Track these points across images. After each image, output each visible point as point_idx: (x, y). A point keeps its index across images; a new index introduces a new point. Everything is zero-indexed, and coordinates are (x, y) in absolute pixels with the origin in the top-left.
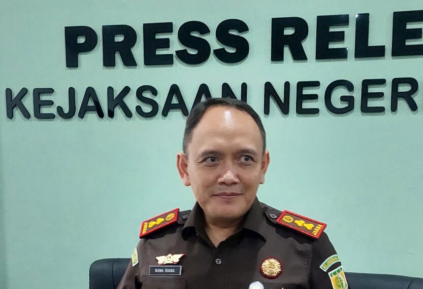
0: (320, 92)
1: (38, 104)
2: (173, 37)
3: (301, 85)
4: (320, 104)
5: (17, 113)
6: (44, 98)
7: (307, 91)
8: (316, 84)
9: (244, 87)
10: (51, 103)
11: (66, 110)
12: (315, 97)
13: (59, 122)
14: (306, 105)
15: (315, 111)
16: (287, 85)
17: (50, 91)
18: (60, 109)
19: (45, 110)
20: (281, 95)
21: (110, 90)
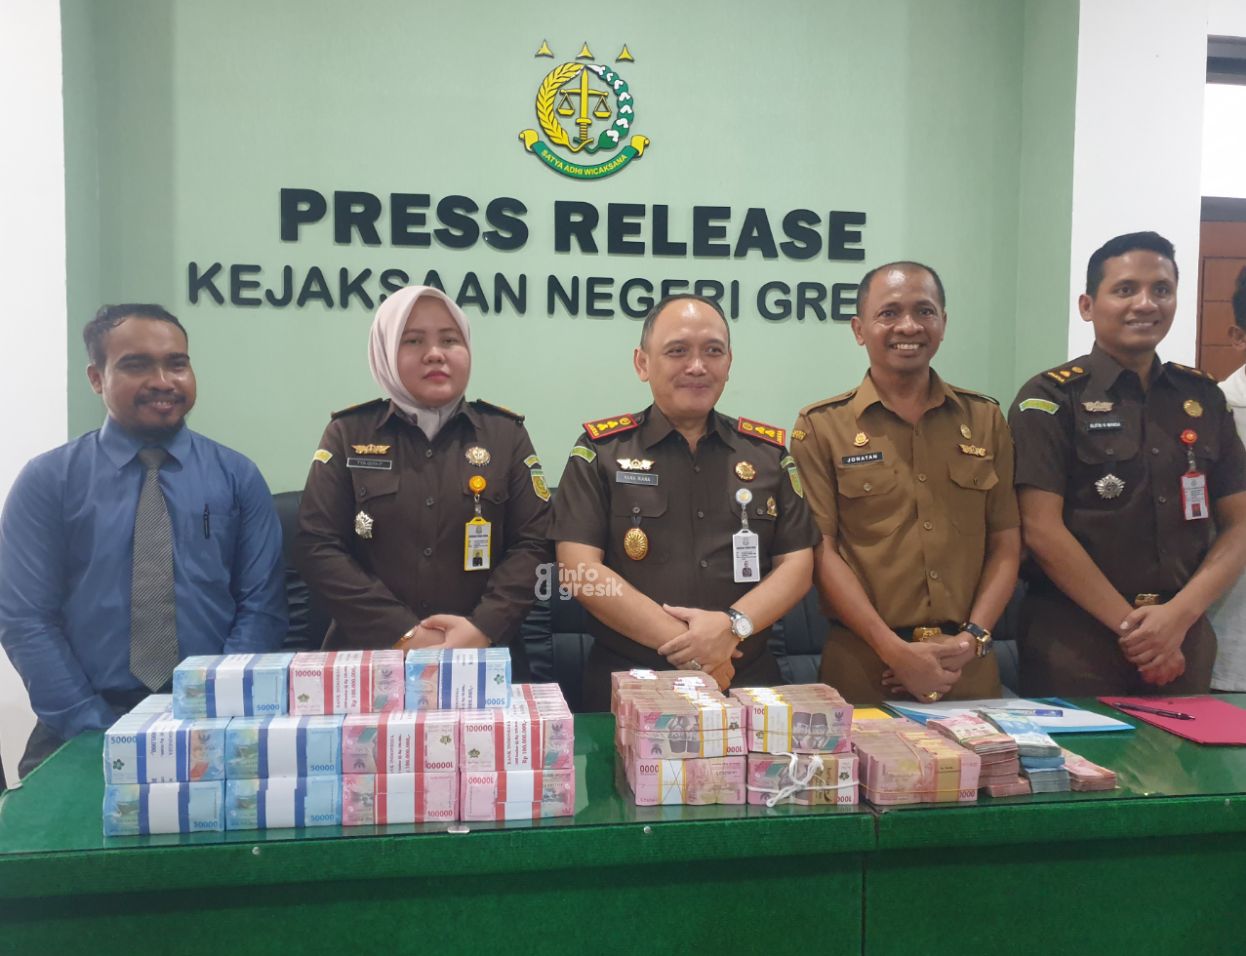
0: (615, 290)
1: (237, 285)
2: (431, 213)
3: (592, 282)
4: (614, 304)
5: (204, 295)
6: (246, 277)
7: (598, 289)
8: (609, 281)
9: (523, 279)
10: (255, 285)
11: (279, 294)
12: (608, 296)
13: (267, 311)
14: (599, 305)
15: (609, 313)
16: (575, 280)
17: (256, 269)
18: (269, 294)
19: (246, 294)
20: (568, 291)
21: (344, 273)
